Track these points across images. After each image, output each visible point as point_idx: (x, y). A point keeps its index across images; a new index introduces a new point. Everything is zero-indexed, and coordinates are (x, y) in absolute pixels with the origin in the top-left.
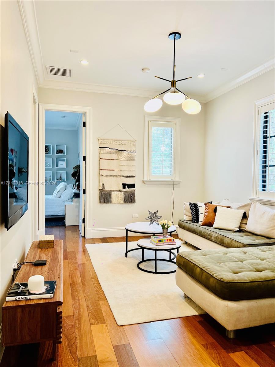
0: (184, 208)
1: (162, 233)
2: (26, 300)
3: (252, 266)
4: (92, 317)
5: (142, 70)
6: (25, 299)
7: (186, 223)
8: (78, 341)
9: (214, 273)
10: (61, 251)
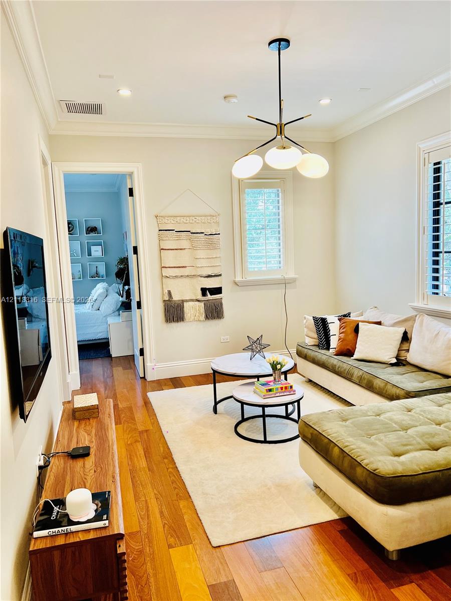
0: (305, 324)
1: (271, 375)
2: (66, 534)
3: (423, 440)
4: (169, 533)
5: (225, 98)
6: (63, 532)
7: (309, 351)
8: (152, 580)
9: (362, 457)
10: (111, 424)
